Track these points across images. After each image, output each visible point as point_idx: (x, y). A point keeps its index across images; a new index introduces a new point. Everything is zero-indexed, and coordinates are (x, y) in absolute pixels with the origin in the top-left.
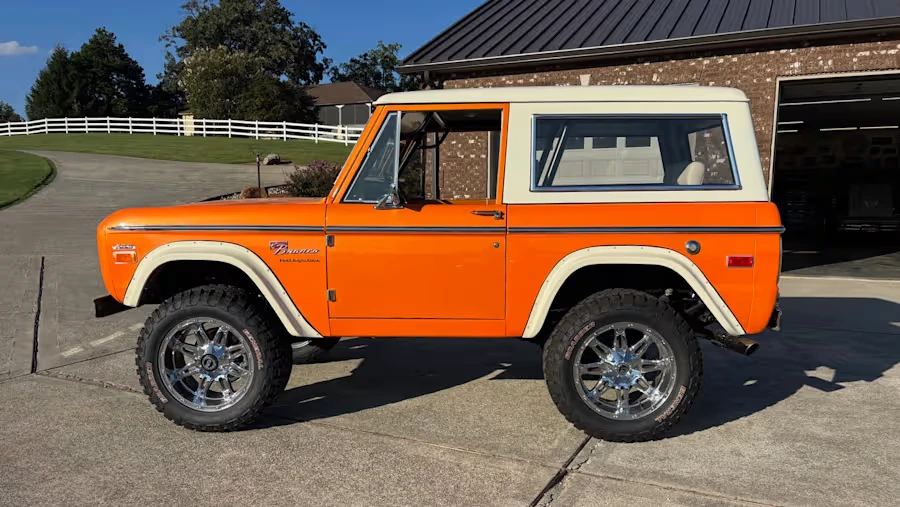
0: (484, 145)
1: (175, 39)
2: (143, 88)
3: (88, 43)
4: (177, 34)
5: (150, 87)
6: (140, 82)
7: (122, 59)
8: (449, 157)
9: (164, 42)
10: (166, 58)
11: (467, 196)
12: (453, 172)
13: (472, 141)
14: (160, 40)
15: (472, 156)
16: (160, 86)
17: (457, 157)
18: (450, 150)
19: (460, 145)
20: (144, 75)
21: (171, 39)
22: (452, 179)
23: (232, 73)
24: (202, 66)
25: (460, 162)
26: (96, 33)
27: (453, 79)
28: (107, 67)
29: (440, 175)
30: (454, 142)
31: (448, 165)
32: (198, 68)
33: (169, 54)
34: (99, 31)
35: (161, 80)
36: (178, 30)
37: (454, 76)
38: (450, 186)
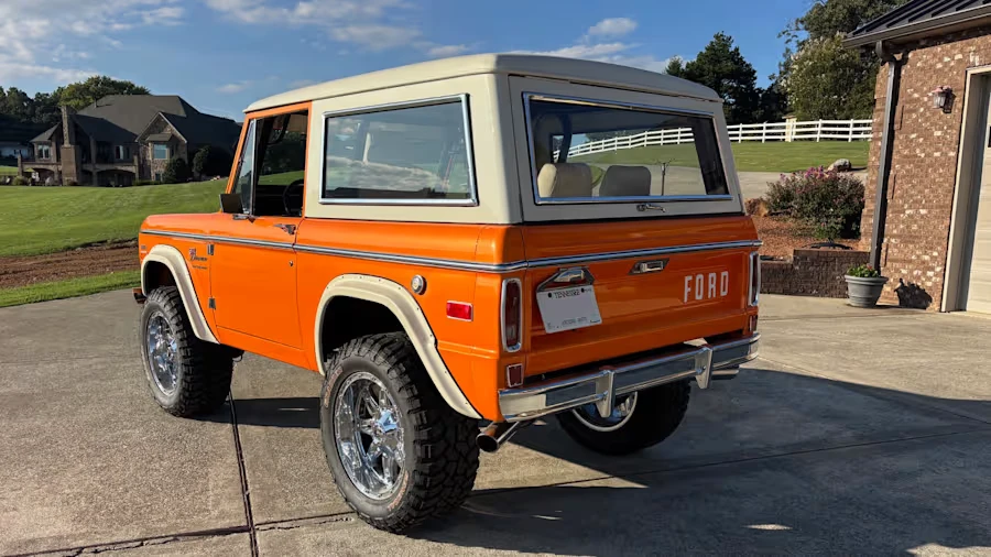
0: (955, 138)
1: (797, 33)
2: (754, 94)
3: (704, 51)
4: (801, 26)
5: (760, 90)
6: (750, 86)
7: (736, 63)
8: (906, 156)
9: (785, 38)
10: (784, 56)
11: (923, 212)
12: (910, 176)
13: (938, 133)
14: (780, 36)
15: (937, 154)
16: (770, 89)
17: (916, 156)
18: (907, 147)
19: (921, 140)
20: (755, 78)
21: (792, 33)
22: (906, 187)
23: (845, 64)
24: (810, 60)
25: (919, 163)
26: (714, 40)
27: (923, 47)
28: (717, 73)
29: (890, 181)
30: (914, 136)
31: (902, 167)
32: (805, 63)
33: (788, 50)
34: (717, 37)
35: (773, 81)
36: (802, 22)
37: (922, 43)
38: (902, 197)
